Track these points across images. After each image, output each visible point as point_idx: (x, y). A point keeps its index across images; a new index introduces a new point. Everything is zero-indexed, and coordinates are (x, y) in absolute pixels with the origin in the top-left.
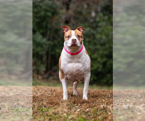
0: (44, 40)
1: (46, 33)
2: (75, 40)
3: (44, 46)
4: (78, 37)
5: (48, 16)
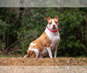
0: (4, 23)
1: (5, 17)
2: (55, 25)
3: (4, 28)
4: (56, 23)
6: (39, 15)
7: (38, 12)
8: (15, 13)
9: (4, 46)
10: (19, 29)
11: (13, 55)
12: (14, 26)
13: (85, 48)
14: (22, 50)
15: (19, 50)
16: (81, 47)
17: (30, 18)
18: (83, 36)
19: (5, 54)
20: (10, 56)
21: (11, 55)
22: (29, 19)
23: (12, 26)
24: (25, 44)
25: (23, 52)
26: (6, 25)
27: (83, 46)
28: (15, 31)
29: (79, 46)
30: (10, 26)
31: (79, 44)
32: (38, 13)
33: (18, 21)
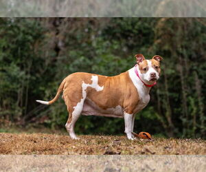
5: (29, 41)
6: (84, 61)
7: (83, 55)
8: (42, 56)
9: (20, 113)
10: (49, 84)
11: (35, 130)
12: (41, 79)
13: (162, 121)
14: (49, 121)
15: (46, 121)
16: (156, 119)
17: (68, 65)
18: (159, 99)
19: (21, 126)
20: (30, 130)
21: (32, 128)
22: (66, 68)
23: (37, 78)
24: (57, 110)
25: (53, 124)
26: (25, 77)
27: (159, 117)
28: (41, 88)
29: (152, 118)
30: (34, 78)
31: (152, 113)
32: (82, 58)
33: (47, 71)
